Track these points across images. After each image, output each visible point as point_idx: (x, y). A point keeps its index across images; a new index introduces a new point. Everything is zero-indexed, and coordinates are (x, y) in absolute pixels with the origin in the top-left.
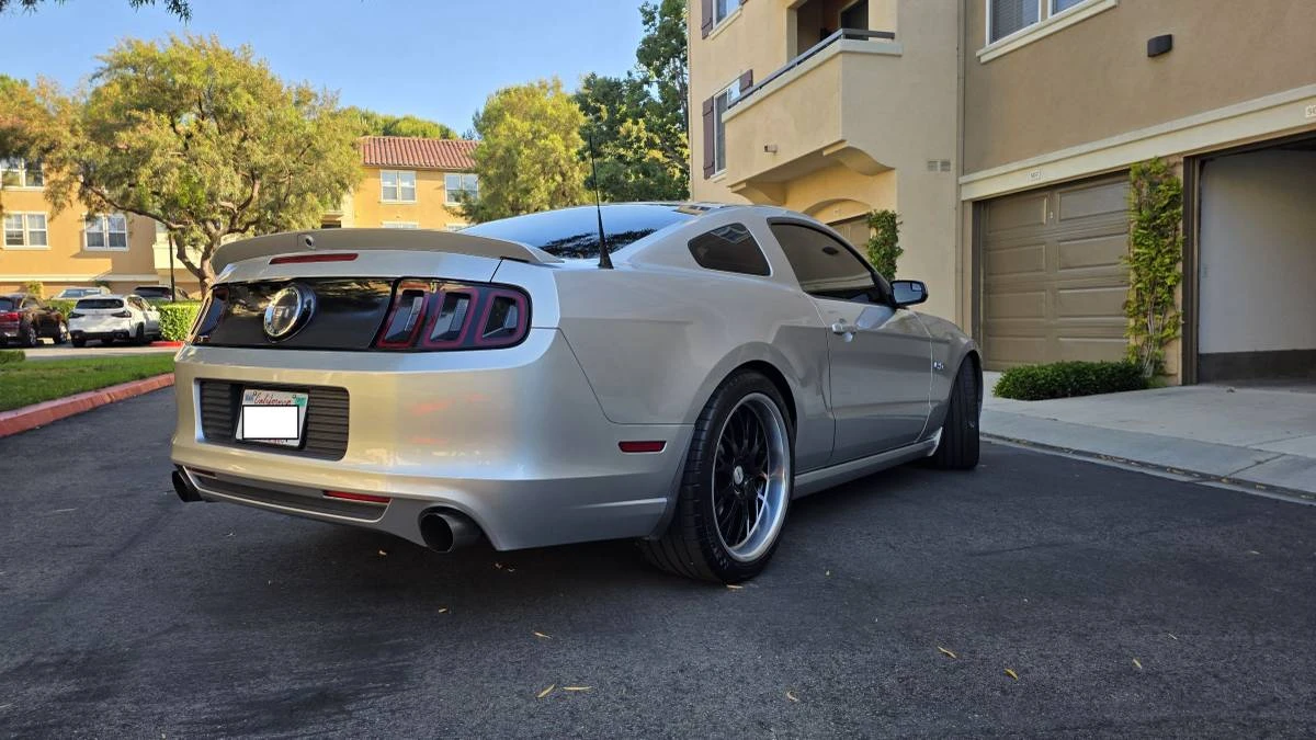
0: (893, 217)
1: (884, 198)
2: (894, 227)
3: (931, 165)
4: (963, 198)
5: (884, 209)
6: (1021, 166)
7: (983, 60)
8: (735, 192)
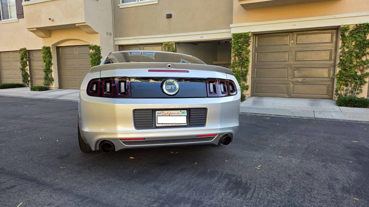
0: (99, 47)
1: (95, 41)
2: (100, 50)
3: (107, 33)
4: (116, 44)
5: (95, 44)
6: (134, 38)
7: (120, 7)
8: (30, 31)
